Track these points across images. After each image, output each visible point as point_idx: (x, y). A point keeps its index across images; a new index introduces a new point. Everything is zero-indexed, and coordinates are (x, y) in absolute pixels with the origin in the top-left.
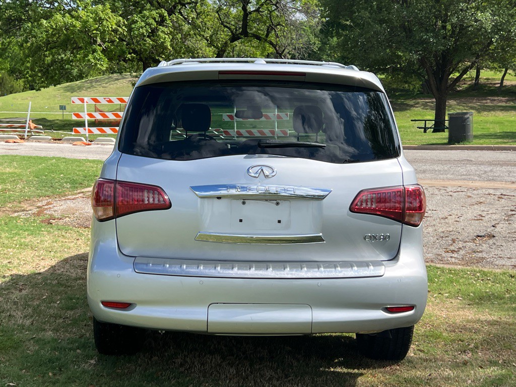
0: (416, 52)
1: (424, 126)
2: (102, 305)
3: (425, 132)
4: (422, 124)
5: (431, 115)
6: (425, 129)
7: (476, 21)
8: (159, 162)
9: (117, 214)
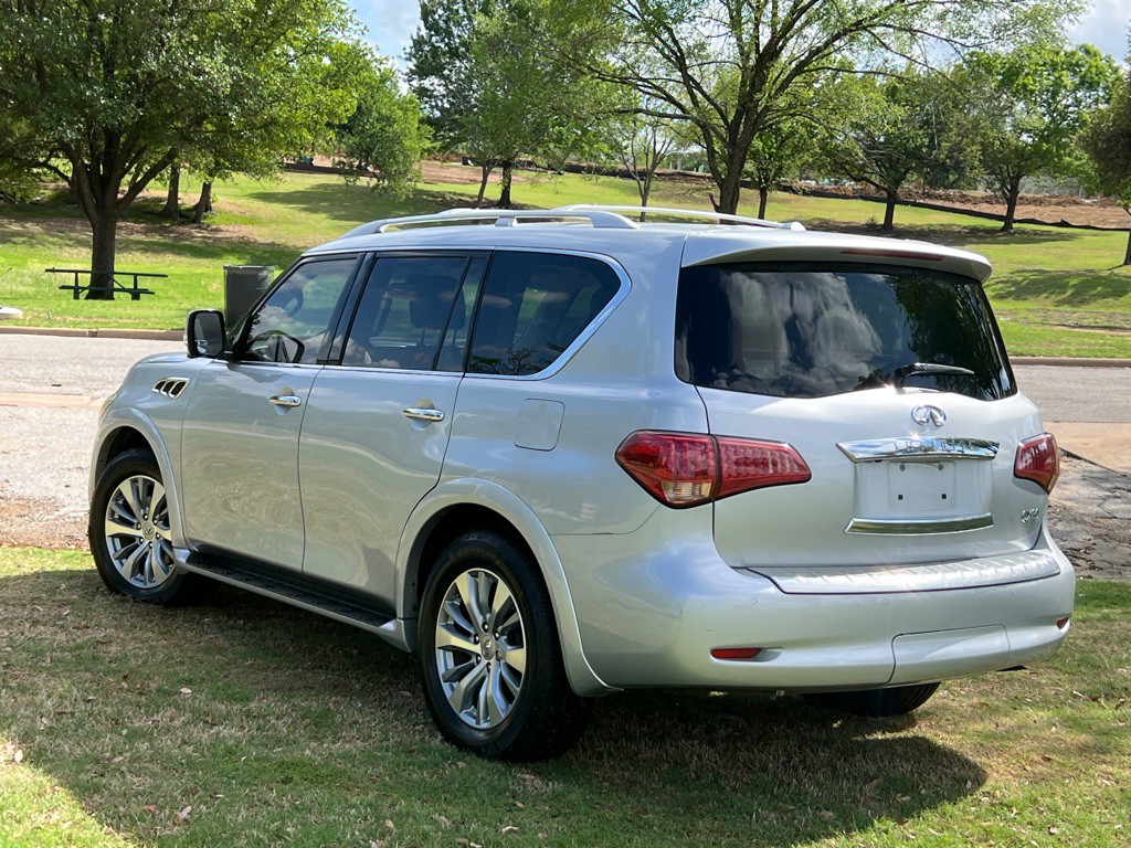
0: (71, 124)
1: (73, 285)
2: (713, 658)
3: (76, 297)
4: (70, 280)
5: (80, 260)
6: (77, 290)
7: (198, 72)
8: (775, 401)
9: (716, 495)
